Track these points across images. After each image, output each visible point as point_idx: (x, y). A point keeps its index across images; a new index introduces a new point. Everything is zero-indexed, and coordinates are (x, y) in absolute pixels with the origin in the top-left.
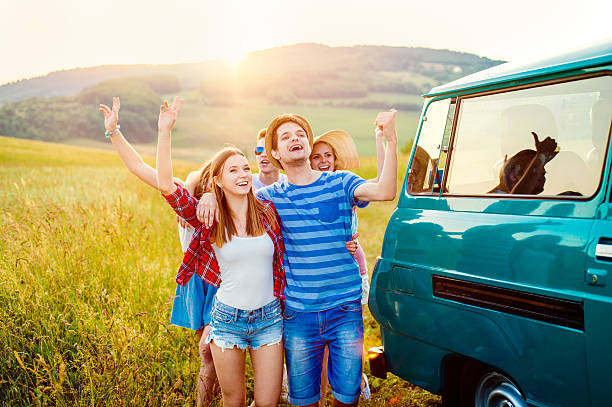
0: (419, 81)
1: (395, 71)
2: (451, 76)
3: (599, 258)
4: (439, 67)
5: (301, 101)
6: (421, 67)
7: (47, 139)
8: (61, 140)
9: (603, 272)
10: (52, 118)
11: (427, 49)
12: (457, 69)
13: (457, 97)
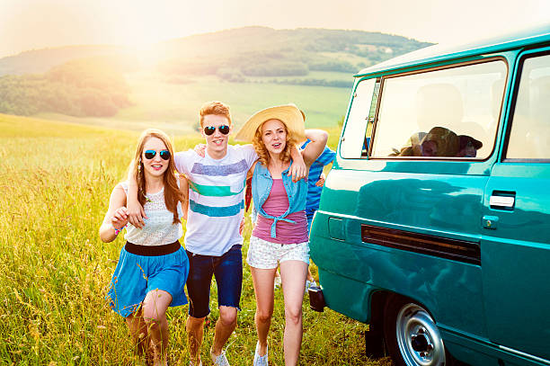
0: (354, 61)
1: (332, 52)
2: (383, 57)
3: (492, 207)
4: (372, 48)
5: (247, 78)
6: (356, 48)
7: (18, 113)
8: (31, 114)
9: (495, 218)
10: (24, 94)
11: (362, 32)
12: (389, 50)
13: (381, 77)
